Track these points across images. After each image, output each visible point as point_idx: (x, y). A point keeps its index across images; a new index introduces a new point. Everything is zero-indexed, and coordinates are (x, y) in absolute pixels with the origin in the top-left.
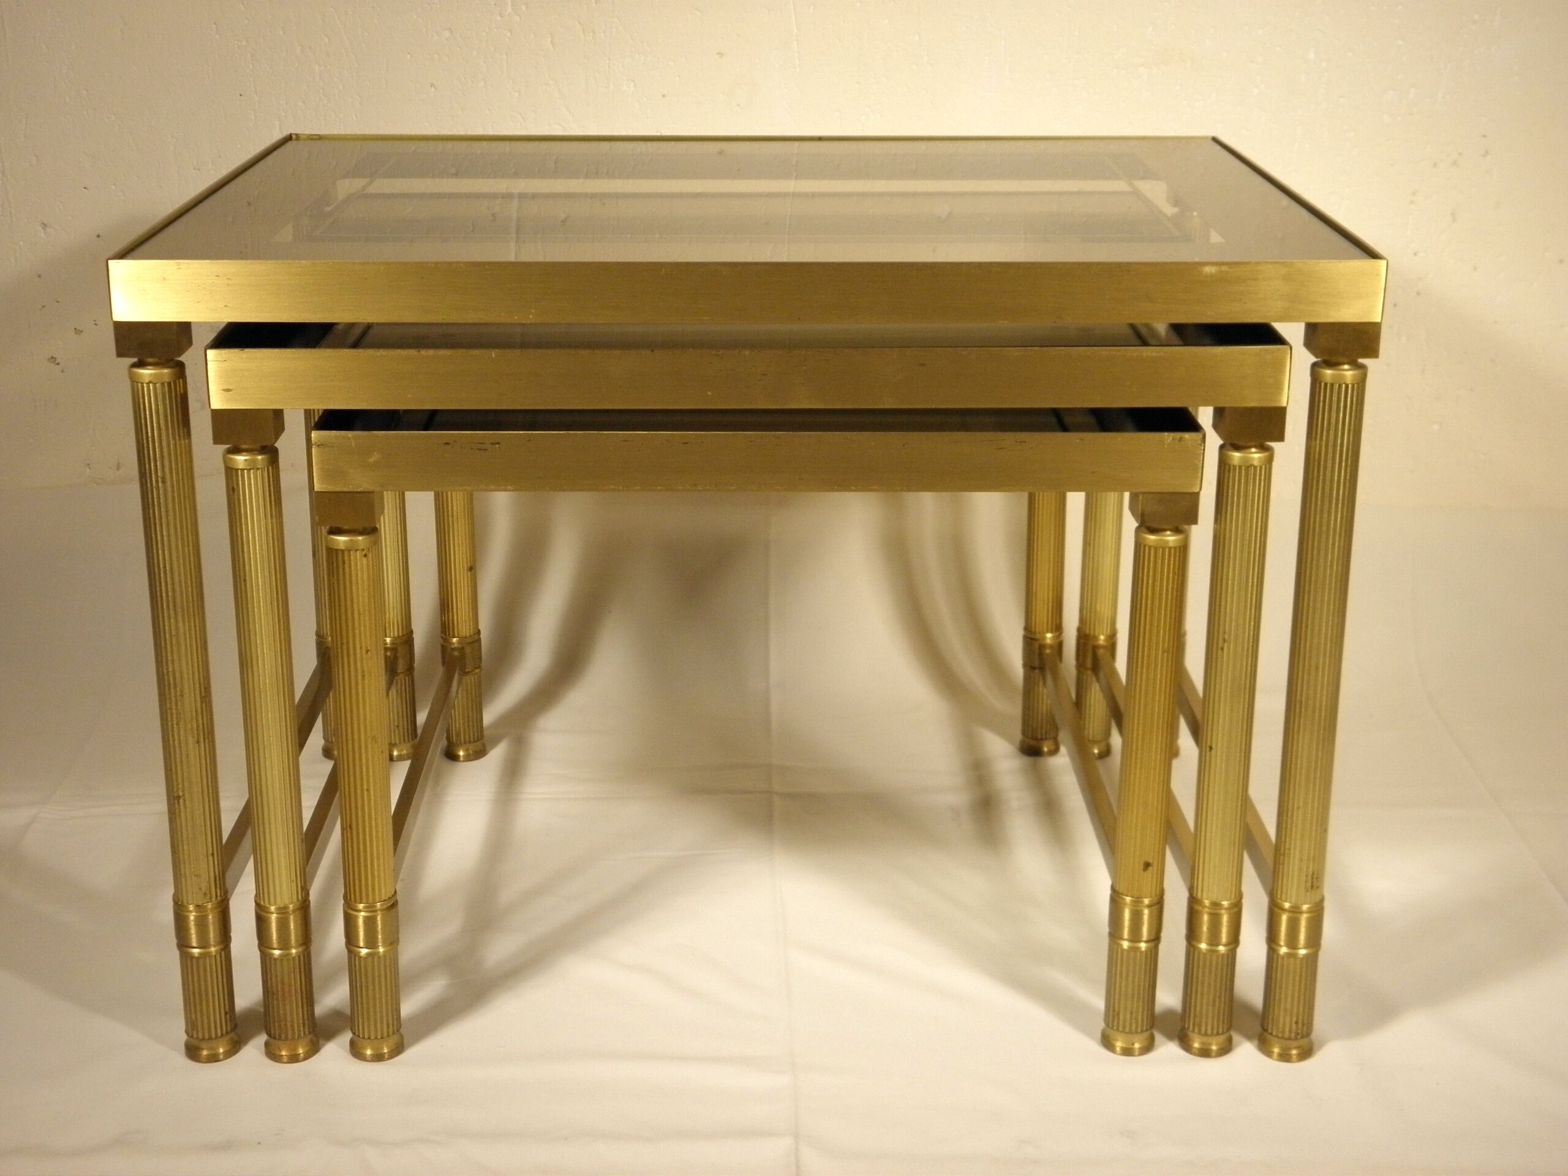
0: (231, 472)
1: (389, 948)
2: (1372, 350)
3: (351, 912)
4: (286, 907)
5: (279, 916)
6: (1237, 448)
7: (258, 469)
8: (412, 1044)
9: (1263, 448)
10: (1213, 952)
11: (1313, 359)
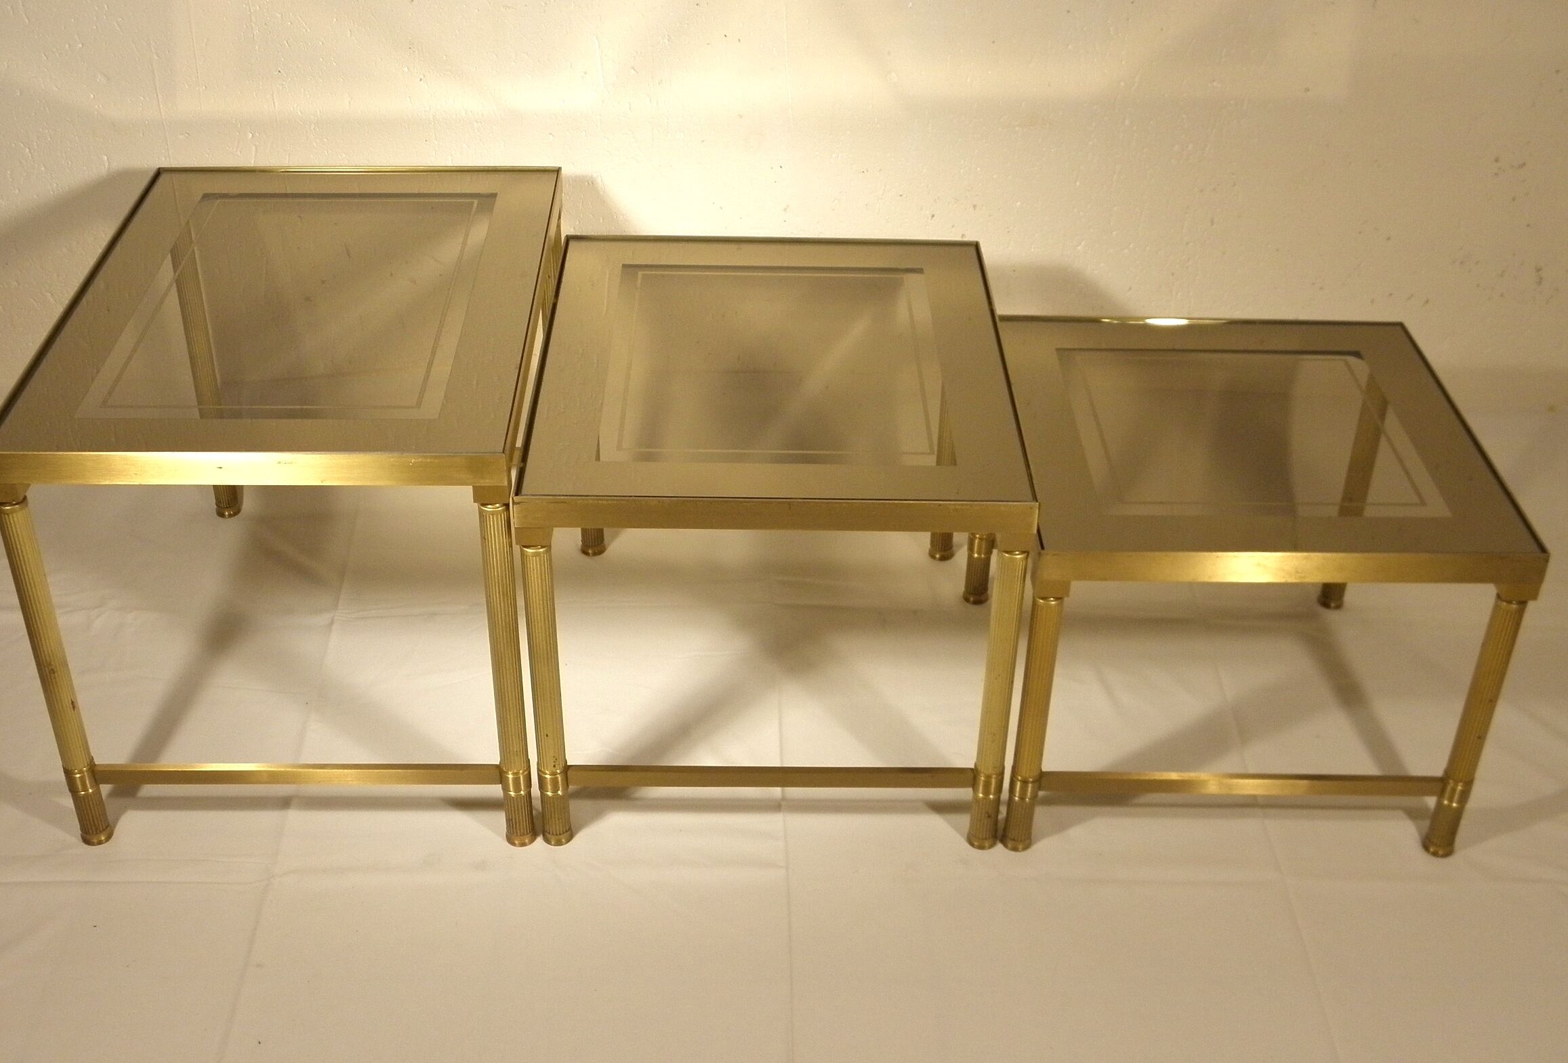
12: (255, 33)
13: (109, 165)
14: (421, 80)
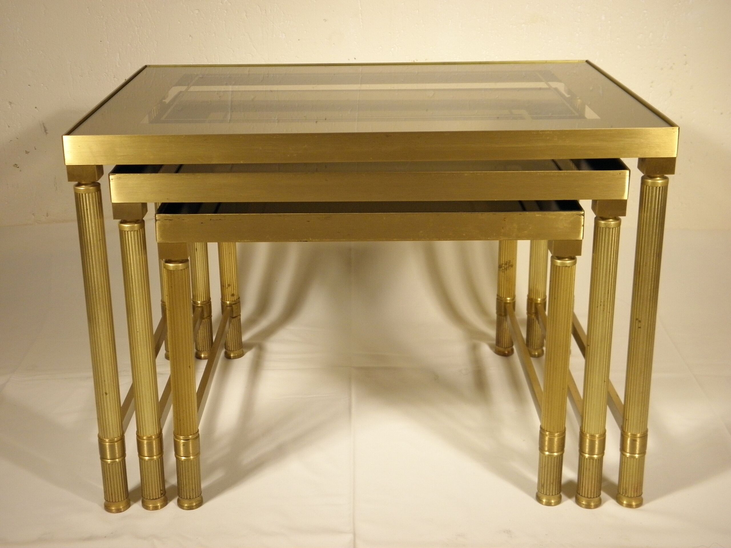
0: (122, 233)
1: (195, 457)
2: (672, 171)
3: (176, 439)
4: (151, 437)
5: (148, 441)
6: (603, 219)
7: (135, 231)
8: (207, 501)
9: (616, 219)
10: (591, 458)
11: (642, 175)
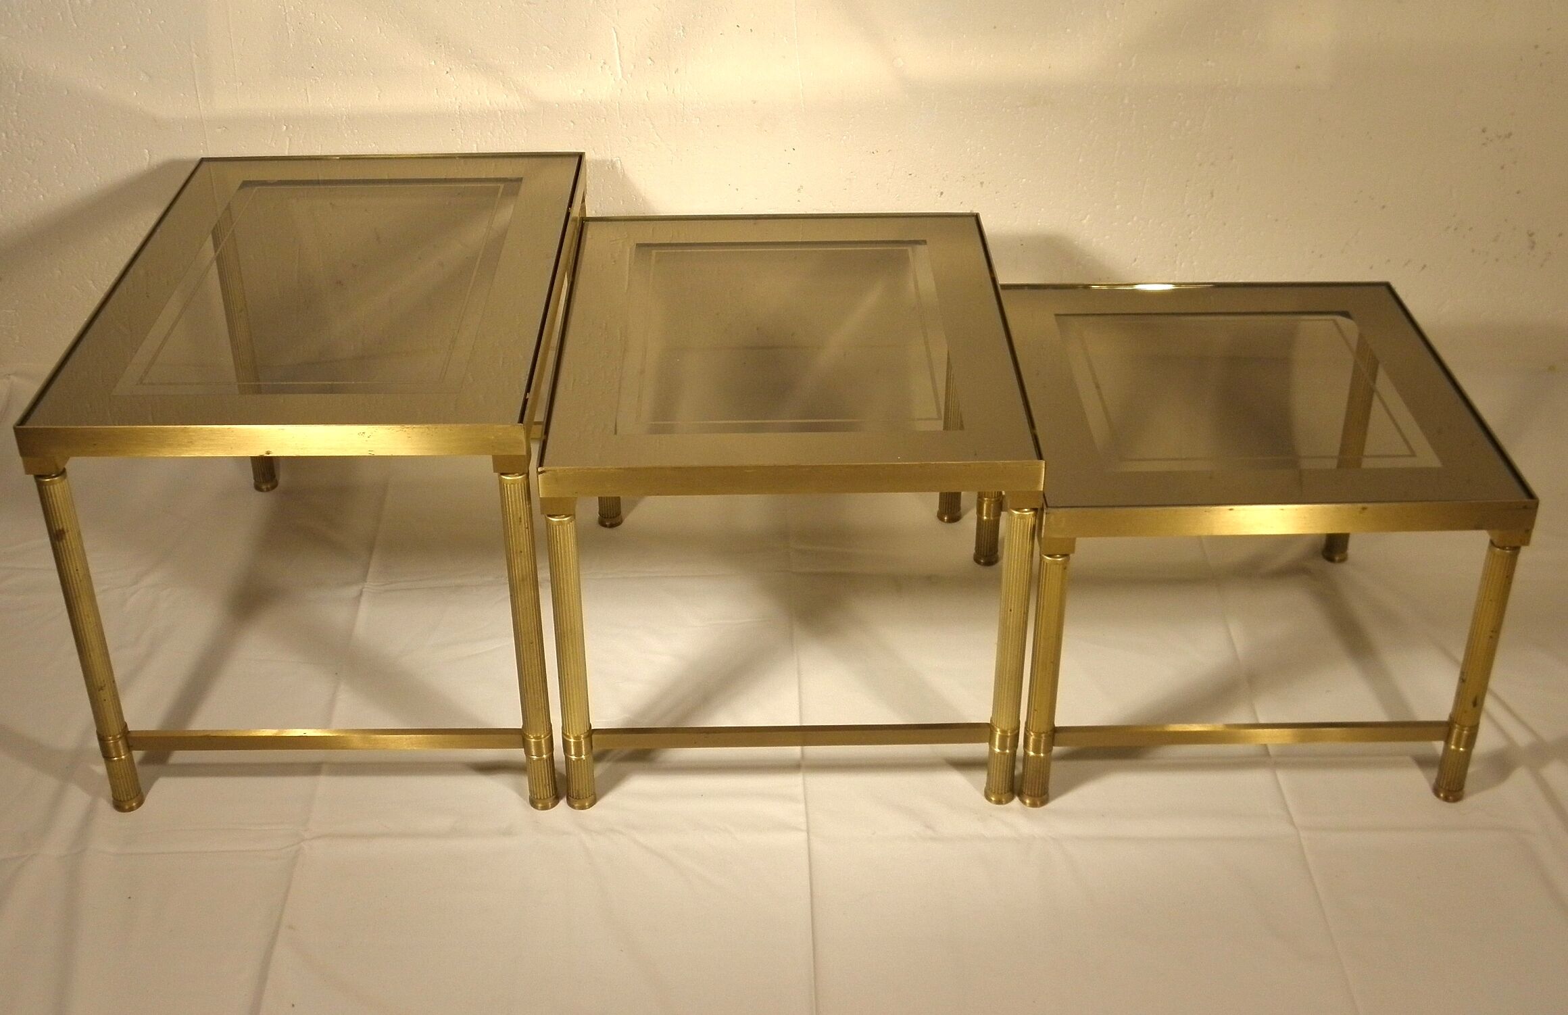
12: (290, 32)
13: (150, 160)
14: (447, 72)
